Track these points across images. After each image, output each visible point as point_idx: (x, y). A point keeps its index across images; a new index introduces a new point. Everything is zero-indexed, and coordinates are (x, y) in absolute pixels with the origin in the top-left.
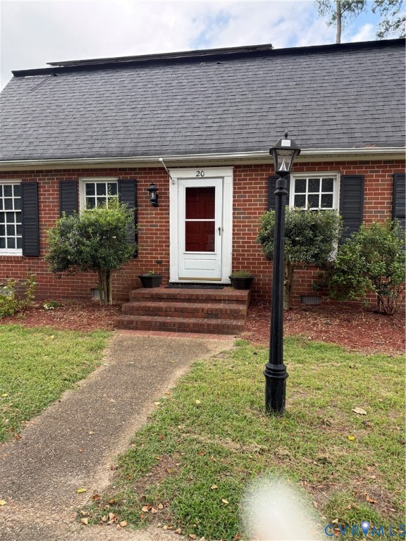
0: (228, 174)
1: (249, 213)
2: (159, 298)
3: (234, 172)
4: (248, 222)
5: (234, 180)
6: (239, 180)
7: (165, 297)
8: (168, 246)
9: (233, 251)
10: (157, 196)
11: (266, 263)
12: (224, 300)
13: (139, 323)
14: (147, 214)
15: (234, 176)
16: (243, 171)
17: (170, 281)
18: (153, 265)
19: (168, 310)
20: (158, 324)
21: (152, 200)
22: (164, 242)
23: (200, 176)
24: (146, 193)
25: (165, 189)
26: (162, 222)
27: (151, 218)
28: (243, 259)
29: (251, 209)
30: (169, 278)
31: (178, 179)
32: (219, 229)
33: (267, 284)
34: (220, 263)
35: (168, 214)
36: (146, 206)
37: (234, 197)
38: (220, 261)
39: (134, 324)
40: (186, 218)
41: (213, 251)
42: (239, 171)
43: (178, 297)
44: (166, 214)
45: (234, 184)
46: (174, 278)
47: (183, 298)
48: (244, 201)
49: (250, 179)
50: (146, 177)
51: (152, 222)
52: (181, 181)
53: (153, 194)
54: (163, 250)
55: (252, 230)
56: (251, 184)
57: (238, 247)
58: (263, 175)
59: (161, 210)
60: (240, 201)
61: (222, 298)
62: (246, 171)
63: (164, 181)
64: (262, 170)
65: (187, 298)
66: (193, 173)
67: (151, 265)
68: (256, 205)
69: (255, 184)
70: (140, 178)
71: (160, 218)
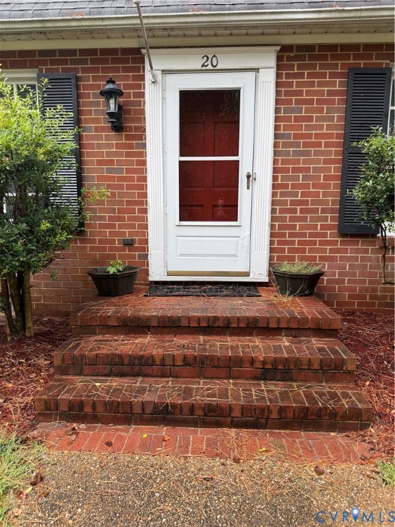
0: (267, 64)
1: (305, 145)
2: (136, 326)
3: (279, 59)
4: (305, 162)
5: (278, 76)
6: (288, 76)
7: (154, 323)
8: (145, 211)
9: (273, 219)
10: (120, 108)
11: (335, 243)
12: (288, 329)
13: (100, 408)
14: (99, 146)
15: (279, 67)
16: (296, 58)
17: (151, 279)
18: (117, 249)
19: (168, 362)
20: (149, 410)
21: (111, 115)
22: (136, 203)
23: (210, 67)
24: (97, 104)
25: (136, 95)
26: (132, 163)
27: (108, 154)
28: (291, 235)
29: (310, 136)
30: (147, 272)
31: (164, 72)
32: (248, 177)
33: (337, 281)
34: (247, 244)
35: (144, 146)
36: (97, 129)
37: (277, 111)
38: (247, 239)
39: (88, 409)
40: (182, 155)
41: (235, 219)
42: (289, 58)
43: (184, 323)
44: (139, 146)
45: (278, 85)
46: (157, 273)
47: (194, 324)
48: (296, 119)
49: (309, 76)
50: (96, 70)
51: (112, 162)
52: (170, 78)
53: (112, 102)
54: (136, 219)
55: (312, 178)
56: (312, 84)
57: (282, 211)
58: (336, 66)
59: (128, 137)
60: (289, 119)
61: (283, 325)
62: (303, 58)
63: (135, 78)
64: (334, 57)
65: (204, 324)
66: (194, 61)
67: (111, 249)
68: (321, 127)
69: (320, 84)
70: (84, 70)
71: (128, 154)
